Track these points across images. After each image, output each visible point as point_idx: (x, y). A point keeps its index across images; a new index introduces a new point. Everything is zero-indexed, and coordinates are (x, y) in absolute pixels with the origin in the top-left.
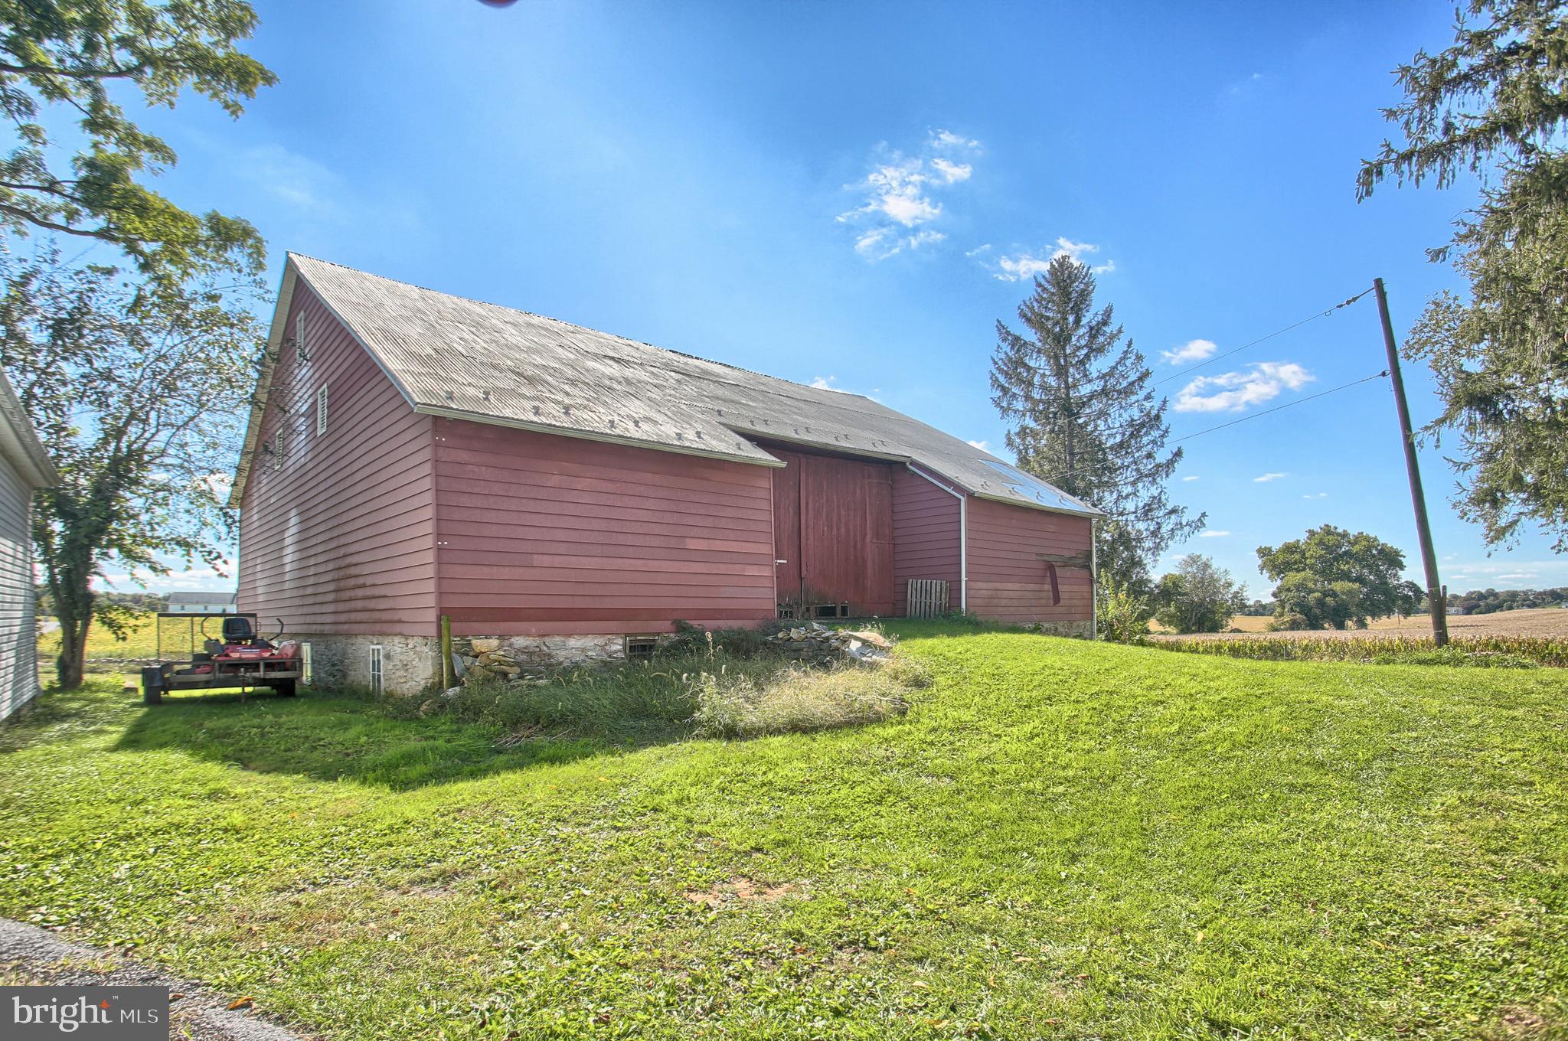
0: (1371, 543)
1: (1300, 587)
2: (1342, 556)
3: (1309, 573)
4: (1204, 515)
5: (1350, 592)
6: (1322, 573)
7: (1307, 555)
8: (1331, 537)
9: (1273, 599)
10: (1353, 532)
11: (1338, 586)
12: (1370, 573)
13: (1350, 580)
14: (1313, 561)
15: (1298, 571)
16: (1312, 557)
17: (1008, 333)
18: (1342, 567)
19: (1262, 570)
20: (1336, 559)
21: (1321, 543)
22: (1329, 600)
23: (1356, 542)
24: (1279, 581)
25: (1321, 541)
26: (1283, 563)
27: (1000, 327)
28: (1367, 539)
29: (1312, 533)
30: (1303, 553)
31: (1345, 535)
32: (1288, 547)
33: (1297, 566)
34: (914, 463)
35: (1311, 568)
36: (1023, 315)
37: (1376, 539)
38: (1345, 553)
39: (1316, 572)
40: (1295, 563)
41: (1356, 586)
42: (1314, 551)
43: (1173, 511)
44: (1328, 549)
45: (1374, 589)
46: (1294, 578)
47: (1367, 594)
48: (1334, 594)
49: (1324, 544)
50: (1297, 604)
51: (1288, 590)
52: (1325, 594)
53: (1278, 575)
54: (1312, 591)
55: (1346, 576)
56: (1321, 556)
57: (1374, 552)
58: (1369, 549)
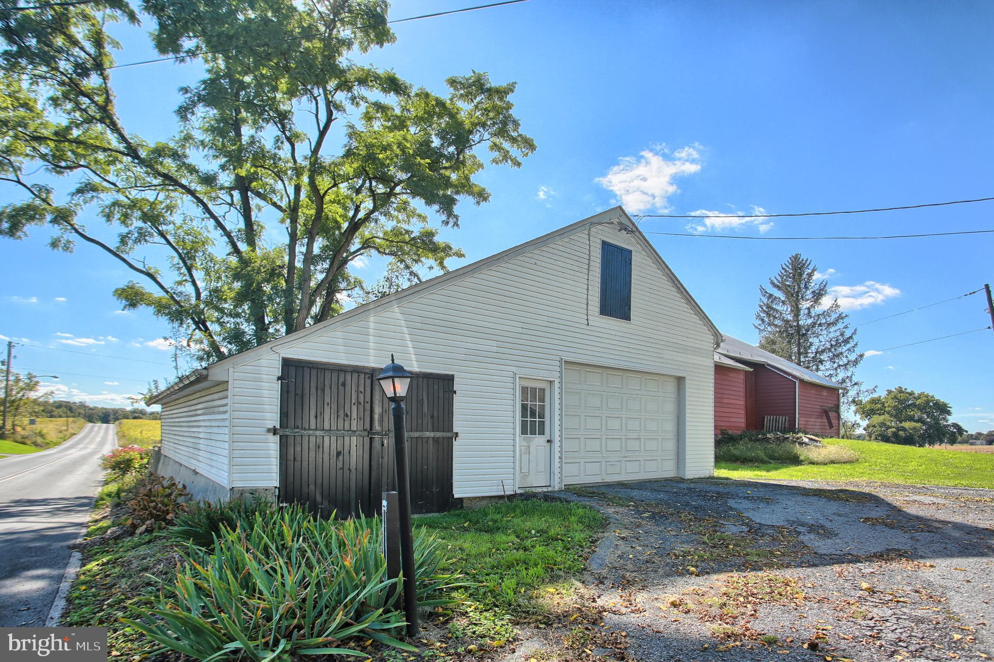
0: (928, 399)
1: (883, 424)
2: (909, 406)
3: (887, 416)
4: (876, 387)
5: (914, 429)
6: (896, 416)
7: (886, 405)
8: (902, 395)
9: (864, 432)
10: (917, 392)
11: (907, 425)
12: (928, 417)
13: (915, 421)
14: (890, 409)
15: (880, 414)
16: (889, 406)
17: (766, 292)
18: (909, 413)
19: (855, 413)
20: (904, 408)
21: (895, 398)
22: (901, 433)
23: (919, 398)
24: (867, 420)
25: (895, 396)
26: (870, 410)
27: (762, 289)
28: (927, 396)
29: (890, 392)
30: (883, 404)
31: (911, 394)
32: (873, 400)
33: (881, 411)
34: (769, 365)
35: (888, 413)
36: (773, 283)
37: (933, 397)
38: (911, 405)
39: (891, 416)
40: (878, 410)
41: (919, 425)
42: (891, 403)
43: (856, 384)
44: (901, 402)
45: (930, 426)
46: (877, 419)
47: (926, 430)
48: (904, 429)
49: (897, 399)
50: (880, 435)
51: (874, 426)
52: (898, 429)
53: (866, 417)
54: (889, 427)
55: (911, 419)
56: (895, 406)
57: (931, 404)
58: (928, 402)
